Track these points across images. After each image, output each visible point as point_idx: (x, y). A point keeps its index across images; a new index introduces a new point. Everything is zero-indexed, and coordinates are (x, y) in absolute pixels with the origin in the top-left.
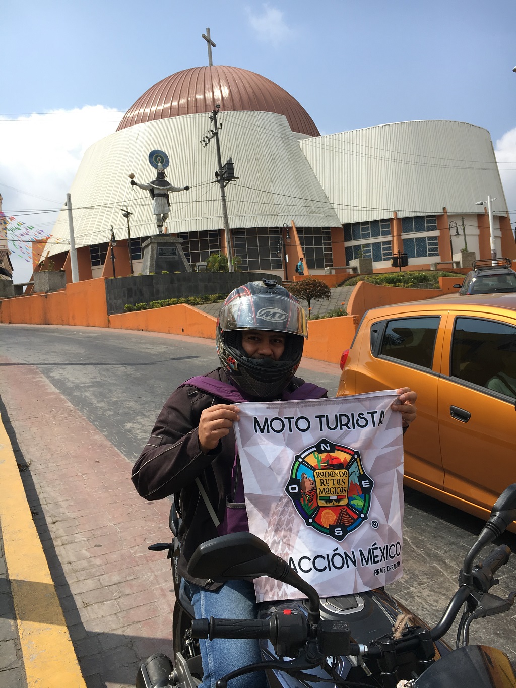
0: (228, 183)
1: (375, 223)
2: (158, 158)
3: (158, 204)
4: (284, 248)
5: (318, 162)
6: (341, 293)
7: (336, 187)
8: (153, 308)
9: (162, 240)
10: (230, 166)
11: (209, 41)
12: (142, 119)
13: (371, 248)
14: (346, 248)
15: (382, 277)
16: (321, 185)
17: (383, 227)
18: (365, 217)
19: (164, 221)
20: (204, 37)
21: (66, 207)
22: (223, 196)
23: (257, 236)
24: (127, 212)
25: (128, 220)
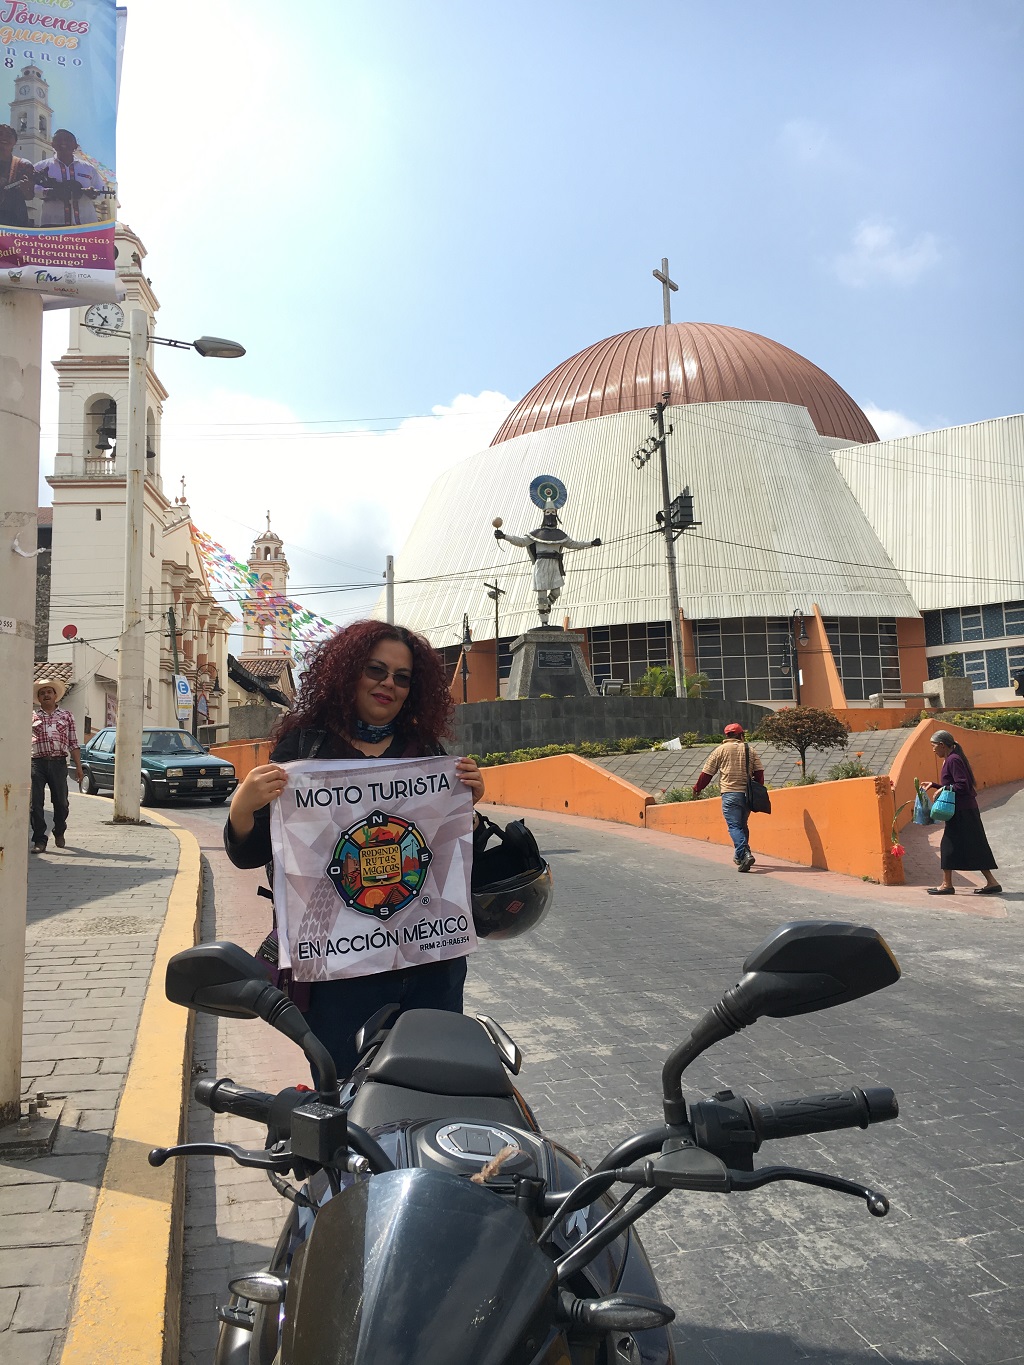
0: (679, 534)
1: (992, 609)
2: (546, 490)
3: (541, 573)
4: (795, 658)
5: (872, 491)
6: (883, 741)
7: (909, 538)
8: (516, 761)
9: (546, 638)
10: (685, 501)
11: (665, 281)
12: (536, 423)
13: (985, 660)
14: (929, 659)
15: (990, 716)
16: (878, 535)
17: (1010, 617)
18: (970, 597)
19: (553, 602)
20: (656, 274)
21: (385, 580)
22: (671, 558)
23: (744, 634)
24: (496, 588)
25: (497, 604)
